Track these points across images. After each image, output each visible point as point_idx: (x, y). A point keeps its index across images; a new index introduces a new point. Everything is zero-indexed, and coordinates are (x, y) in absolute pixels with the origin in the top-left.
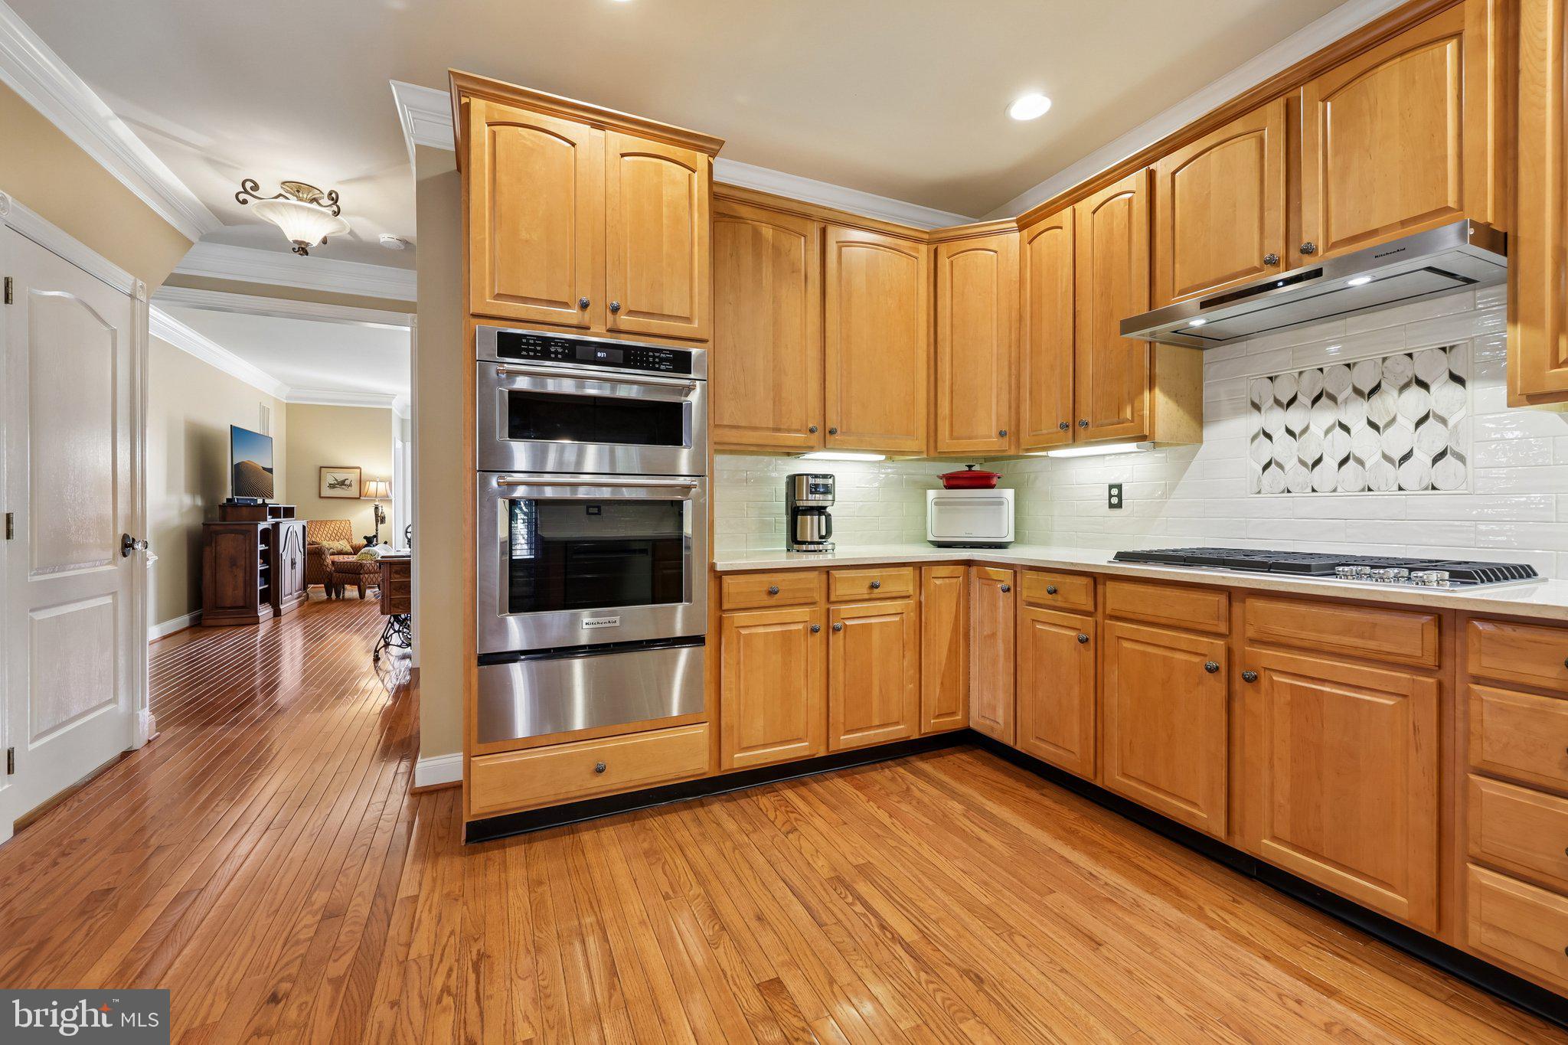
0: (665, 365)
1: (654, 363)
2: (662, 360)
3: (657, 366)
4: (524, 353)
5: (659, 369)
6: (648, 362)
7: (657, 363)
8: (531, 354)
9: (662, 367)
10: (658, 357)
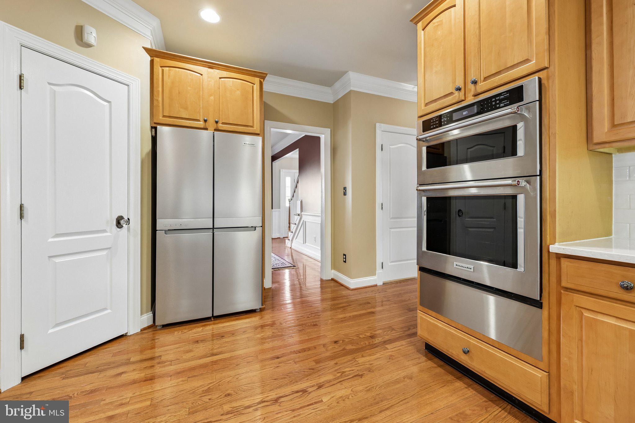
0: (504, 103)
1: (496, 104)
2: (501, 101)
3: (498, 106)
4: (432, 127)
5: (499, 108)
6: (492, 105)
7: (498, 104)
8: (434, 126)
9: (502, 105)
10: (498, 100)
